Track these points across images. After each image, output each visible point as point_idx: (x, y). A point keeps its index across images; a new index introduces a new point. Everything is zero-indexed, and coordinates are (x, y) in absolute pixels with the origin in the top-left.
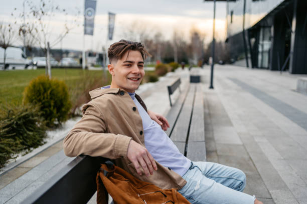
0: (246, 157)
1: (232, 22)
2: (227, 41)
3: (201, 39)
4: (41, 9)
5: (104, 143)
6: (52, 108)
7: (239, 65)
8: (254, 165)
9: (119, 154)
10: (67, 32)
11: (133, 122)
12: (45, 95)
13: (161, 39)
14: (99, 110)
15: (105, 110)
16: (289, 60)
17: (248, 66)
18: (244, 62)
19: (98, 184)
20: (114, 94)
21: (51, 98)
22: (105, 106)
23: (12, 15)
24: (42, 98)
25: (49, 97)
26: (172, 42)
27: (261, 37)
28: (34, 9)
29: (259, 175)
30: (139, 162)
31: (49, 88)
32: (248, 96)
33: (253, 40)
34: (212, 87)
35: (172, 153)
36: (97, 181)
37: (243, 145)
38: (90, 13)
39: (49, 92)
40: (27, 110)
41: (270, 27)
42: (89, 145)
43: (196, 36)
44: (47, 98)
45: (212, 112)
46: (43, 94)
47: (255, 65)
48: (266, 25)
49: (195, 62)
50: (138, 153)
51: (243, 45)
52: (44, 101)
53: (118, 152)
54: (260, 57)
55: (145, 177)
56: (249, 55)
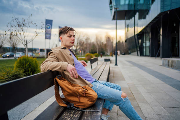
0: (130, 92)
1: (128, 31)
2: (126, 41)
3: (112, 41)
4: (23, 23)
5: (58, 65)
6: (30, 72)
7: (133, 55)
8: (133, 95)
9: (64, 69)
10: (37, 35)
11: (70, 60)
12: (26, 65)
13: (89, 41)
14: (55, 54)
15: (58, 54)
16: (160, 50)
17: (138, 55)
18: (136, 53)
19: (55, 82)
20: (62, 48)
21: (29, 67)
22: (58, 52)
23: (7, 26)
24: (24, 67)
25: (28, 66)
26: (95, 43)
27: (144, 39)
28: (19, 23)
29: (135, 98)
30: (72, 72)
31: (28, 62)
32: (136, 68)
33: (140, 41)
34: (116, 65)
35: (87, 74)
36: (55, 81)
37: (129, 88)
38: (48, 27)
39: (28, 64)
40: (17, 72)
41: (149, 33)
42: (51, 66)
43: (109, 39)
44: (27, 67)
45: (115, 75)
46: (25, 65)
47: (142, 54)
48: (147, 32)
49: (109, 54)
50: (71, 68)
51: (135, 43)
52: (25, 68)
53: (63, 68)
54: (144, 50)
55: (75, 82)
56: (138, 49)
